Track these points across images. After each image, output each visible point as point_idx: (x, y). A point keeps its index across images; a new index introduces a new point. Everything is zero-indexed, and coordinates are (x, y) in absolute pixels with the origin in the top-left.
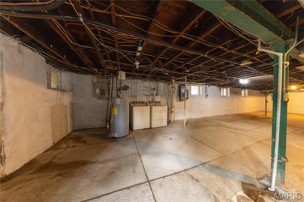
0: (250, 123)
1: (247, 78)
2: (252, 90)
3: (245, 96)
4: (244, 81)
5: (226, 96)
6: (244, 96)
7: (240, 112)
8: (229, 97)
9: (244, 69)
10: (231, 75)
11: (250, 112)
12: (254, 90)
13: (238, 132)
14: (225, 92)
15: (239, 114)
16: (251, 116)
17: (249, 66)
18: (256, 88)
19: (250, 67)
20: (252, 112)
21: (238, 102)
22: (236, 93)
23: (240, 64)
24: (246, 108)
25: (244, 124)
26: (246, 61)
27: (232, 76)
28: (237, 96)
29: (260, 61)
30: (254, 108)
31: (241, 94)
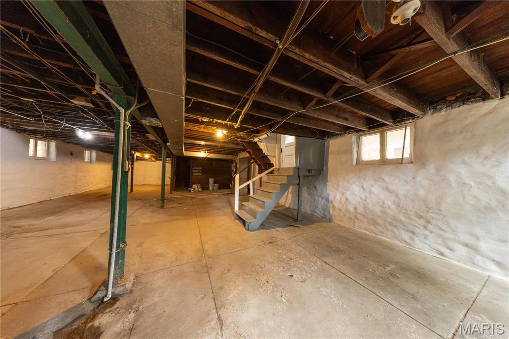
0: (94, 208)
1: (90, 130)
2: (103, 153)
3: (91, 162)
4: (85, 135)
5: (43, 159)
6: (89, 161)
7: (80, 191)
8: (55, 160)
9: (82, 112)
10: (53, 114)
11: (99, 188)
12: (106, 153)
13: (67, 230)
14: (40, 148)
15: (78, 195)
16: (99, 195)
17: (89, 110)
18: (109, 150)
19: (93, 114)
20: (101, 189)
21: (77, 172)
22: (72, 154)
23: (71, 99)
24: (92, 183)
25: (84, 211)
26: (82, 99)
27: (56, 117)
28: (73, 160)
29: (105, 109)
30: (106, 181)
31: (83, 158)
